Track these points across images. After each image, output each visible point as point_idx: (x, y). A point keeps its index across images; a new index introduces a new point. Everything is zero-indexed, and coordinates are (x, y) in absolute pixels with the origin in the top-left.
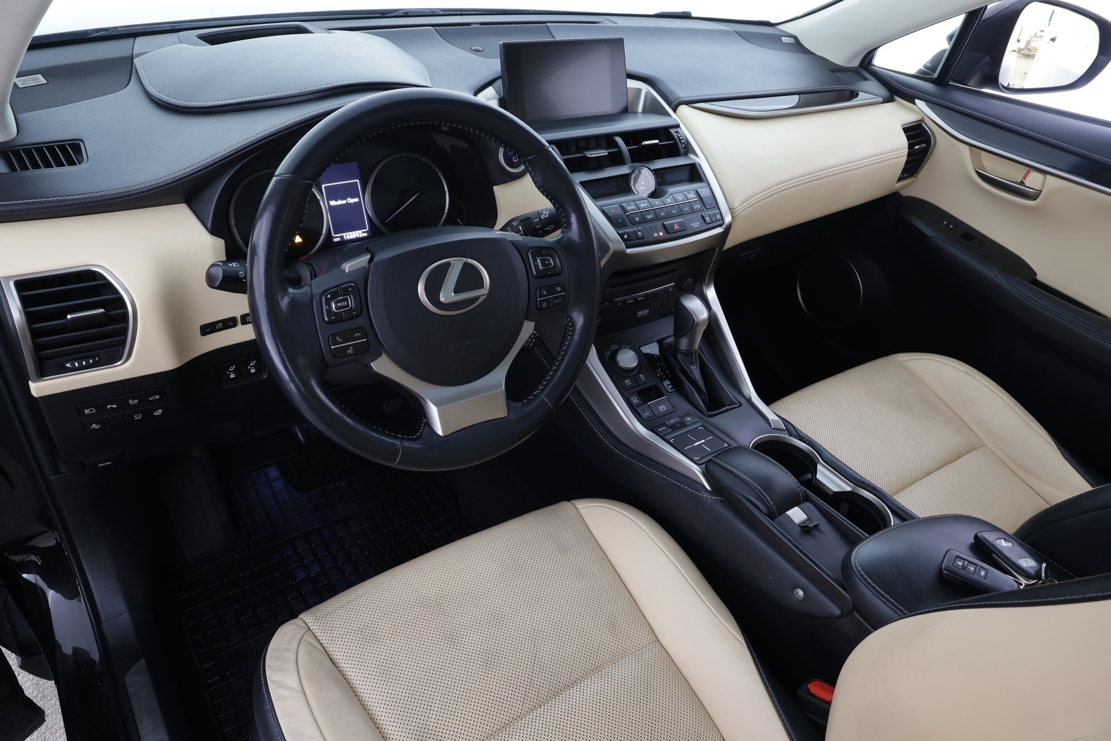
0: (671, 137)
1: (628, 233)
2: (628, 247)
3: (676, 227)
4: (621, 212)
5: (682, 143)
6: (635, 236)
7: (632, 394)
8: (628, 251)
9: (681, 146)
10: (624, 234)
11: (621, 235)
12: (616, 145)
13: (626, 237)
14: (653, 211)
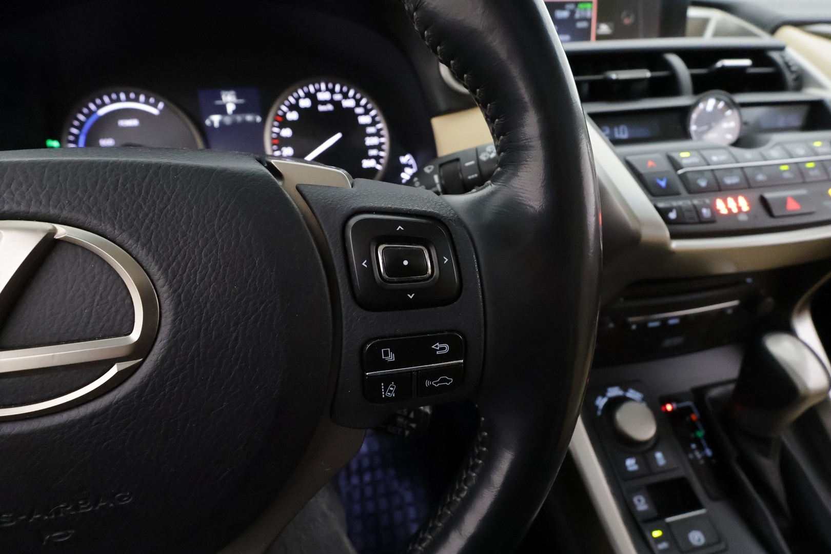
0: (771, 63)
1: (679, 210)
2: (675, 236)
3: (793, 206)
4: (666, 166)
5: (792, 72)
6: (695, 216)
7: (636, 491)
8: (676, 245)
9: (790, 77)
10: (670, 210)
11: (663, 213)
12: (668, 66)
13: (673, 215)
14: (739, 172)
